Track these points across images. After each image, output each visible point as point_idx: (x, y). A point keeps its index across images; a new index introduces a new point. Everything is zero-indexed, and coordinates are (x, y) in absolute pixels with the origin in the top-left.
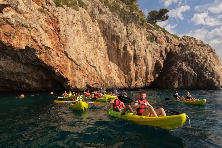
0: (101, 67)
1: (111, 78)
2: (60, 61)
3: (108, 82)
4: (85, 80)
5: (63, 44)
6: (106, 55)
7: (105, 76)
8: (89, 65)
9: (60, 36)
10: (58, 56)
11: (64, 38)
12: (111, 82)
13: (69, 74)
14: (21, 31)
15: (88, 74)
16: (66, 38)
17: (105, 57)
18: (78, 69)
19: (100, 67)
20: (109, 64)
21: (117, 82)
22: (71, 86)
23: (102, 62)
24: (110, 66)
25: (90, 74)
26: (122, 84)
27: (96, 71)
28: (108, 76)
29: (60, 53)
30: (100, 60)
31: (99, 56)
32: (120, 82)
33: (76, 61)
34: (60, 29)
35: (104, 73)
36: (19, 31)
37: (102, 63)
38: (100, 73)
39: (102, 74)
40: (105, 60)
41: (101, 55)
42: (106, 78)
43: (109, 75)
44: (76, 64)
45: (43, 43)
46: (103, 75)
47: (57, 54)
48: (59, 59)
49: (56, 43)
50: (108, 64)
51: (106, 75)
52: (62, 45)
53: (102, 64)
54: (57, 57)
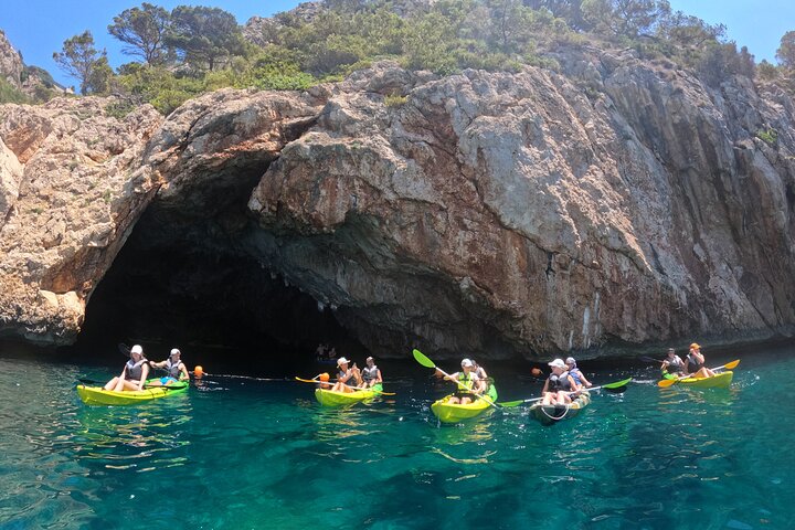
0: (662, 254)
1: (713, 296)
2: (472, 247)
3: (703, 314)
4: (592, 313)
5: (475, 182)
6: (675, 206)
7: (683, 288)
8: (604, 250)
9: (459, 156)
10: (464, 227)
11: (474, 159)
12: (713, 311)
13: (516, 294)
14: (335, 171)
15: (604, 289)
16: (481, 157)
17: (675, 216)
18: (555, 267)
19: (655, 255)
20: (697, 239)
21: (739, 310)
22: (535, 342)
23: (664, 232)
24: (703, 246)
25: (615, 285)
26: (763, 319)
27: (642, 270)
28: (698, 292)
29: (471, 214)
30: (654, 227)
31: (645, 208)
32: (752, 309)
33: (539, 239)
34: (458, 134)
35: (678, 277)
36: (326, 173)
37: (664, 238)
38: (659, 278)
39: (671, 283)
40: (678, 225)
41: (654, 205)
42: (691, 296)
43: (701, 287)
44: (542, 249)
45: (401, 190)
46: (675, 287)
47: (459, 220)
48: (469, 237)
49: (450, 182)
50: (691, 239)
51: (688, 285)
52: (471, 184)
53: (664, 240)
54: (461, 233)
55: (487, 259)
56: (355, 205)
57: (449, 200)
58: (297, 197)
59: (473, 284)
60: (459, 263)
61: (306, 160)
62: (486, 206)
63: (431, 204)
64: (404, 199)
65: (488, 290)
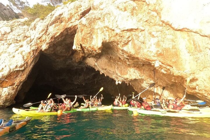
55: (167, 50)
56: (105, 39)
57: (146, 25)
58: (86, 41)
59: (161, 64)
60: (153, 54)
61: (85, 25)
62: (163, 22)
63: (136, 29)
64: (124, 31)
65: (170, 66)
